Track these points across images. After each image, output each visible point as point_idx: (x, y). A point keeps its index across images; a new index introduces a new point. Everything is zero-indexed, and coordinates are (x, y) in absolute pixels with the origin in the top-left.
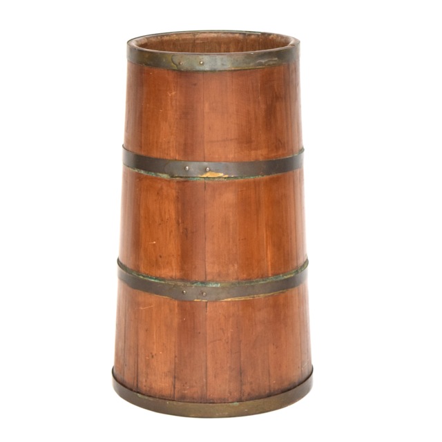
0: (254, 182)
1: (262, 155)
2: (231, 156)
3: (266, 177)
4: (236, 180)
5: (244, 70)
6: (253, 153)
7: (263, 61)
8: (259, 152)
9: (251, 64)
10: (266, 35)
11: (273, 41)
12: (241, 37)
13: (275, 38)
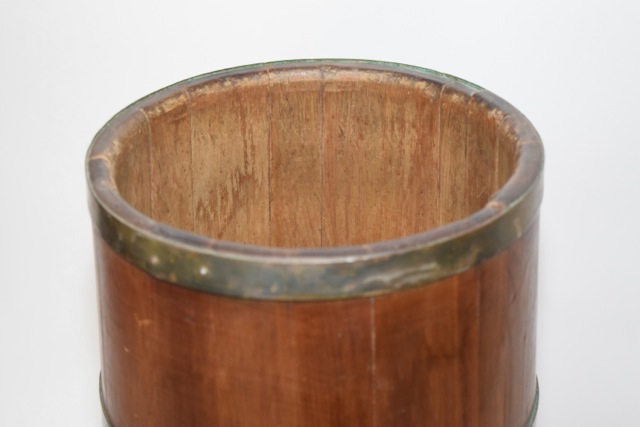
7: (386, 278)
10: (483, 105)
11: (494, 128)
12: (430, 93)
13: (498, 122)
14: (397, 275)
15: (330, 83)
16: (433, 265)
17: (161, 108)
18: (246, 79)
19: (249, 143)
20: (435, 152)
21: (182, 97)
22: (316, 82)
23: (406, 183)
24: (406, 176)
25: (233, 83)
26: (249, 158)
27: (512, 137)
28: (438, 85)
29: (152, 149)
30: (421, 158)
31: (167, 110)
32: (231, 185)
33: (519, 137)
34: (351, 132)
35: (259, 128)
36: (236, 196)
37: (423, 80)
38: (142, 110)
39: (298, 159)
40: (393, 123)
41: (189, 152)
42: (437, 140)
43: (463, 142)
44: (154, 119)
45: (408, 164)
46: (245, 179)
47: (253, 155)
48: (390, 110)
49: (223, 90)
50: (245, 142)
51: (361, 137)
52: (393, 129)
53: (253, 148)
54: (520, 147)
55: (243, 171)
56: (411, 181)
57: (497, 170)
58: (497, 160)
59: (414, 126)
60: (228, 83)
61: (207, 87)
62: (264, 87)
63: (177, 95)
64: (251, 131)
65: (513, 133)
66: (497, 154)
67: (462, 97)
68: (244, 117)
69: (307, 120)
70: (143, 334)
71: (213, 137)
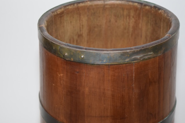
7: (138, 57)
10: (157, 9)
11: (161, 16)
12: (139, 6)
13: (162, 14)
14: (142, 56)
15: (107, 5)
16: (152, 53)
17: (57, 12)
18: (81, 4)
19: (81, 24)
20: (140, 25)
21: (62, 9)
22: (102, 5)
23: (130, 36)
24: (130, 33)
25: (77, 5)
26: (81, 29)
27: (168, 18)
29: (54, 25)
30: (136, 27)
31: (58, 13)
32: (75, 38)
33: (170, 17)
34: (113, 20)
35: (84, 19)
36: (77, 41)
37: (136, 2)
38: (51, 13)
39: (96, 29)
40: (126, 17)
41: (64, 27)
42: (141, 21)
43: (150, 21)
44: (55, 15)
45: (131, 29)
46: (80, 36)
47: (83, 28)
48: (126, 13)
49: (74, 7)
50: (80, 24)
51: (116, 21)
52: (126, 19)
53: (83, 26)
54: (171, 20)
55: (79, 33)
56: (132, 35)
57: (162, 29)
58: (162, 25)
59: (133, 17)
60: (75, 5)
61: (69, 6)
62: (86, 6)
63: (61, 8)
64: (82, 20)
65: (168, 16)
66: (162, 23)
67: (150, 7)
68: (80, 15)
69: (99, 17)
70: (60, 79)
71: (71, 22)
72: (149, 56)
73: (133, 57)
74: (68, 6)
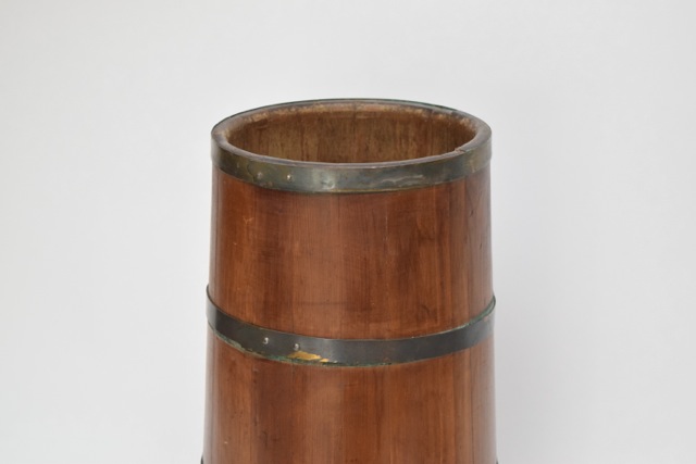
0: (374, 372)
1: (389, 331)
2: (334, 330)
3: (396, 366)
4: (343, 368)
5: (359, 193)
6: (373, 326)
7: (394, 181)
8: (385, 326)
9: (372, 185)
10: (457, 118)
12: (425, 115)
13: (466, 124)
14: (400, 179)
15: (360, 113)
16: (421, 176)
17: (252, 118)
19: (305, 153)
21: (265, 115)
22: (350, 112)
28: (430, 111)
31: (256, 120)
34: (373, 147)
35: (312, 142)
37: (420, 108)
40: (401, 139)
44: (247, 124)
48: (399, 130)
49: (290, 113)
50: (303, 151)
52: (401, 143)
53: (308, 156)
59: (414, 140)
64: (306, 144)
67: (445, 117)
68: (303, 133)
69: (344, 139)
70: (248, 228)
71: (282, 145)
72: (416, 182)
73: (384, 181)
74: (277, 109)
